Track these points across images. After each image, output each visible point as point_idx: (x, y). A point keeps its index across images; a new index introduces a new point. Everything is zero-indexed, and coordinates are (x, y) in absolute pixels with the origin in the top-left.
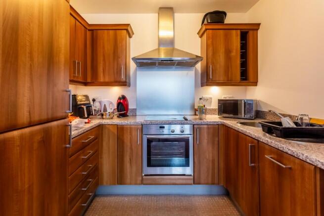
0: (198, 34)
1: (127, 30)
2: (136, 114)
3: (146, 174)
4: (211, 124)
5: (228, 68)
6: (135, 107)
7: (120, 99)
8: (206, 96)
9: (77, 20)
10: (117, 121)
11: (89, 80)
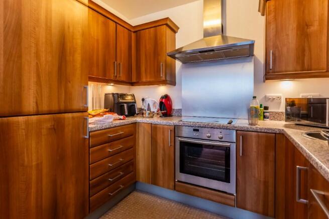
0: (259, 11)
1: (167, 25)
2: (181, 114)
3: (179, 180)
4: (263, 131)
5: (303, 51)
6: (180, 107)
7: (162, 98)
8: (271, 94)
9: (118, 24)
10: (157, 120)
11: (134, 80)
